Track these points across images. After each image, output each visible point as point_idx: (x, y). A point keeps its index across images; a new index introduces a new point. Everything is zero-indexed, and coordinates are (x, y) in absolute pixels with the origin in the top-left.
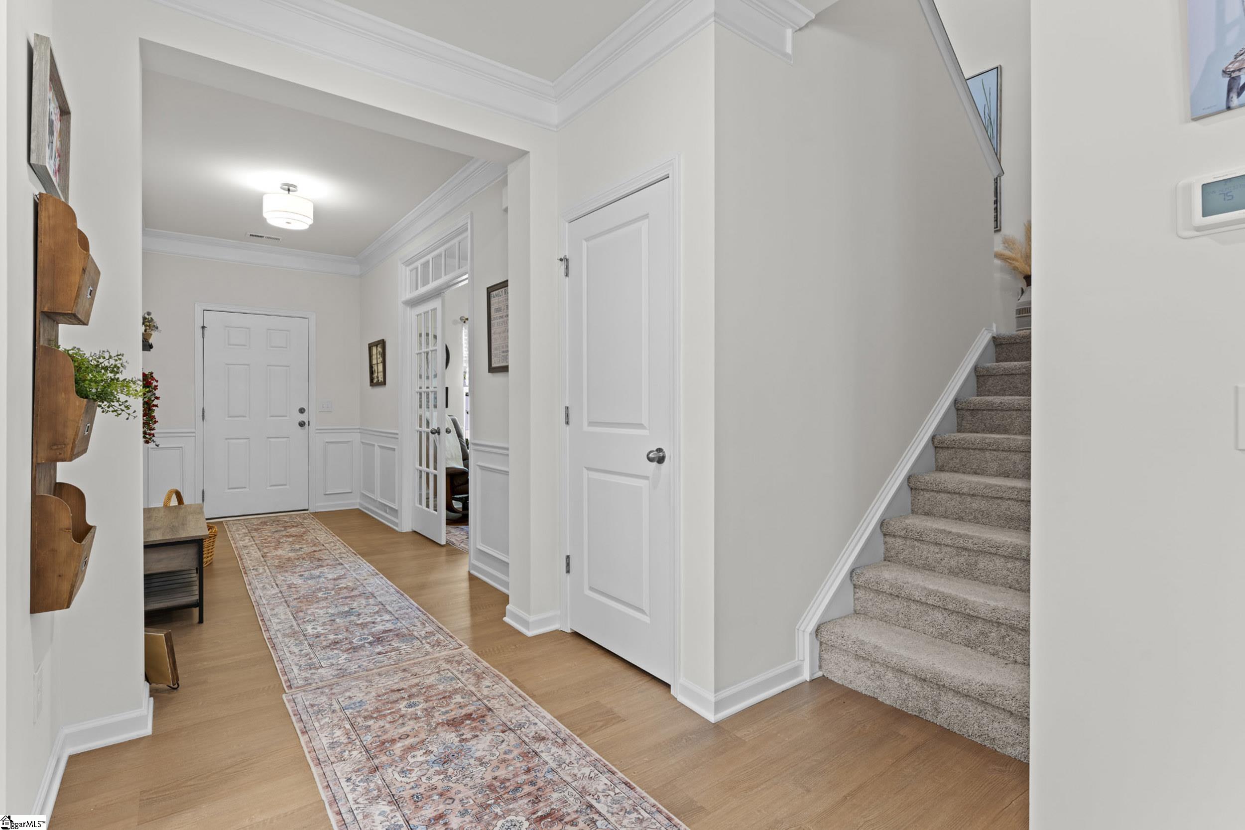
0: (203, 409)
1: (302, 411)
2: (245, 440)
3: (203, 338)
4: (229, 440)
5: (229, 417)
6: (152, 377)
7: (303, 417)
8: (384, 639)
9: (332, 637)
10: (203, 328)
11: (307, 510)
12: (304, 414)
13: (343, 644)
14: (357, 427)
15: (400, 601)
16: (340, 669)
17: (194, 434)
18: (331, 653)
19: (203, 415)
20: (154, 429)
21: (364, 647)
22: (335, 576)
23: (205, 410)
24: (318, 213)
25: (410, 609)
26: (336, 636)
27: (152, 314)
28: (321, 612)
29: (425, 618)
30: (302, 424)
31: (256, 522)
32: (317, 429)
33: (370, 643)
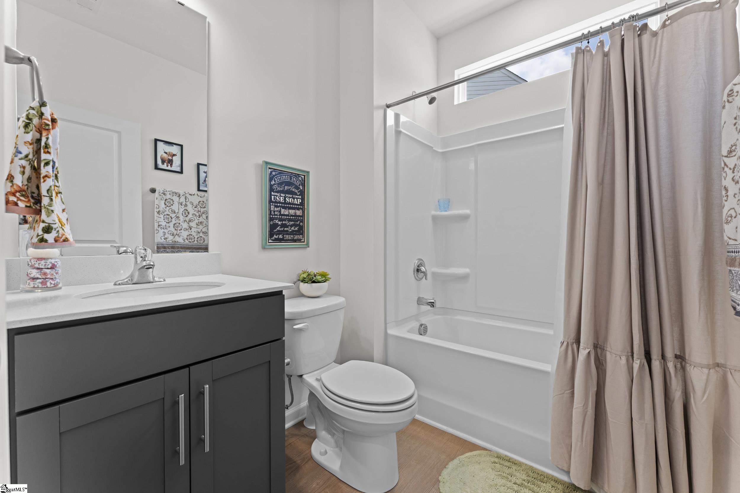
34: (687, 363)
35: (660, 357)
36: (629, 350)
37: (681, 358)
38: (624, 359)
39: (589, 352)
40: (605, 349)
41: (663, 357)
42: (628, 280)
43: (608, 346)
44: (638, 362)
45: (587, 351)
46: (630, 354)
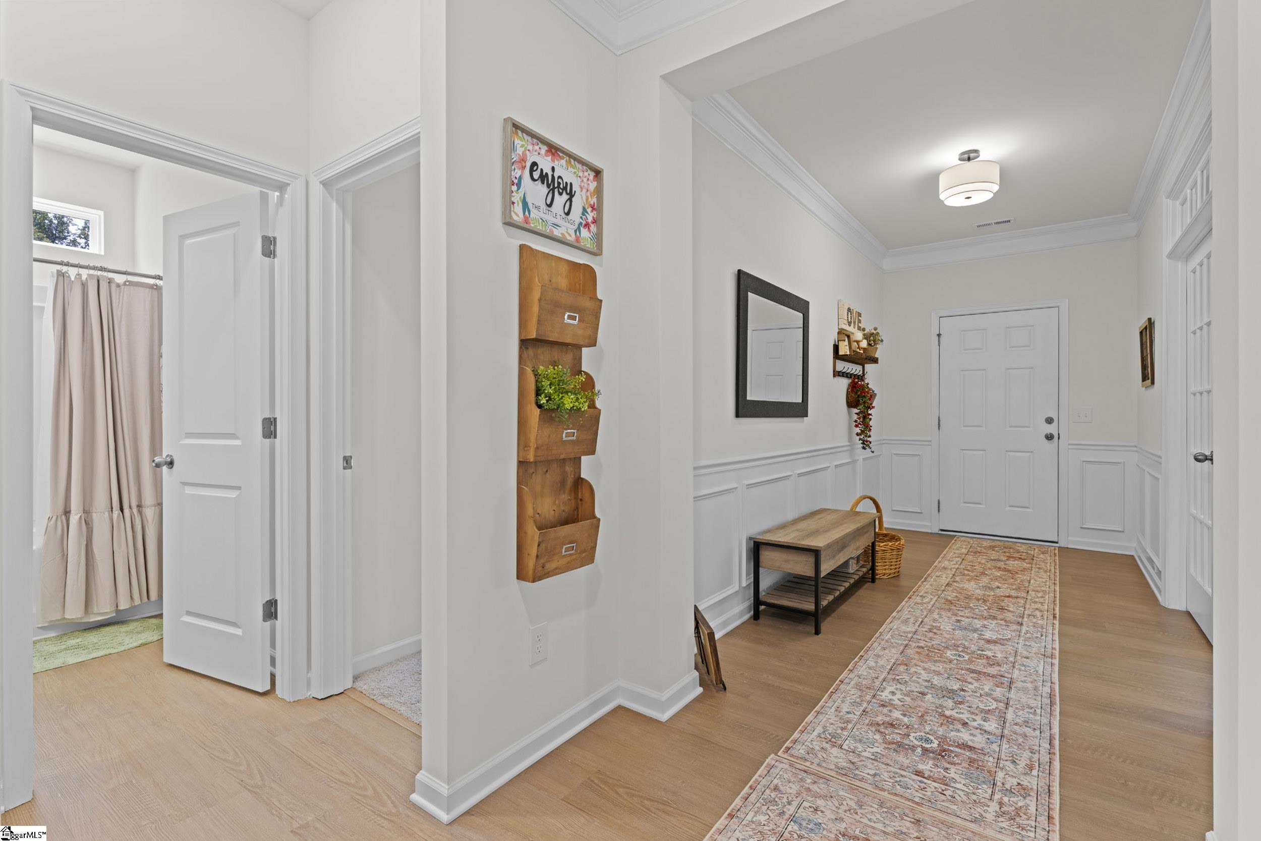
0: (939, 417)
1: (1049, 421)
2: (981, 452)
3: (939, 346)
4: (964, 451)
5: (964, 426)
6: (868, 387)
7: (1052, 429)
8: (949, 756)
9: (897, 714)
10: (939, 335)
11: (1057, 543)
12: (1052, 425)
13: (896, 731)
14: (1133, 444)
15: (1038, 711)
16: (853, 763)
17: (930, 443)
18: (870, 735)
19: (939, 424)
20: (870, 436)
21: (913, 751)
22: (994, 637)
23: (941, 419)
24: (1005, 176)
25: (1038, 732)
26: (902, 717)
27: (878, 329)
28: (924, 675)
29: (1045, 758)
30: (1049, 437)
31: (985, 544)
32: (1069, 444)
33: (925, 750)
34: (145, 507)
35: (129, 507)
36: (110, 507)
37: (139, 506)
38: (107, 514)
39: (81, 516)
40: (91, 511)
41: (130, 507)
42: (108, 461)
43: (94, 508)
44: (117, 512)
45: (79, 515)
46: (110, 510)
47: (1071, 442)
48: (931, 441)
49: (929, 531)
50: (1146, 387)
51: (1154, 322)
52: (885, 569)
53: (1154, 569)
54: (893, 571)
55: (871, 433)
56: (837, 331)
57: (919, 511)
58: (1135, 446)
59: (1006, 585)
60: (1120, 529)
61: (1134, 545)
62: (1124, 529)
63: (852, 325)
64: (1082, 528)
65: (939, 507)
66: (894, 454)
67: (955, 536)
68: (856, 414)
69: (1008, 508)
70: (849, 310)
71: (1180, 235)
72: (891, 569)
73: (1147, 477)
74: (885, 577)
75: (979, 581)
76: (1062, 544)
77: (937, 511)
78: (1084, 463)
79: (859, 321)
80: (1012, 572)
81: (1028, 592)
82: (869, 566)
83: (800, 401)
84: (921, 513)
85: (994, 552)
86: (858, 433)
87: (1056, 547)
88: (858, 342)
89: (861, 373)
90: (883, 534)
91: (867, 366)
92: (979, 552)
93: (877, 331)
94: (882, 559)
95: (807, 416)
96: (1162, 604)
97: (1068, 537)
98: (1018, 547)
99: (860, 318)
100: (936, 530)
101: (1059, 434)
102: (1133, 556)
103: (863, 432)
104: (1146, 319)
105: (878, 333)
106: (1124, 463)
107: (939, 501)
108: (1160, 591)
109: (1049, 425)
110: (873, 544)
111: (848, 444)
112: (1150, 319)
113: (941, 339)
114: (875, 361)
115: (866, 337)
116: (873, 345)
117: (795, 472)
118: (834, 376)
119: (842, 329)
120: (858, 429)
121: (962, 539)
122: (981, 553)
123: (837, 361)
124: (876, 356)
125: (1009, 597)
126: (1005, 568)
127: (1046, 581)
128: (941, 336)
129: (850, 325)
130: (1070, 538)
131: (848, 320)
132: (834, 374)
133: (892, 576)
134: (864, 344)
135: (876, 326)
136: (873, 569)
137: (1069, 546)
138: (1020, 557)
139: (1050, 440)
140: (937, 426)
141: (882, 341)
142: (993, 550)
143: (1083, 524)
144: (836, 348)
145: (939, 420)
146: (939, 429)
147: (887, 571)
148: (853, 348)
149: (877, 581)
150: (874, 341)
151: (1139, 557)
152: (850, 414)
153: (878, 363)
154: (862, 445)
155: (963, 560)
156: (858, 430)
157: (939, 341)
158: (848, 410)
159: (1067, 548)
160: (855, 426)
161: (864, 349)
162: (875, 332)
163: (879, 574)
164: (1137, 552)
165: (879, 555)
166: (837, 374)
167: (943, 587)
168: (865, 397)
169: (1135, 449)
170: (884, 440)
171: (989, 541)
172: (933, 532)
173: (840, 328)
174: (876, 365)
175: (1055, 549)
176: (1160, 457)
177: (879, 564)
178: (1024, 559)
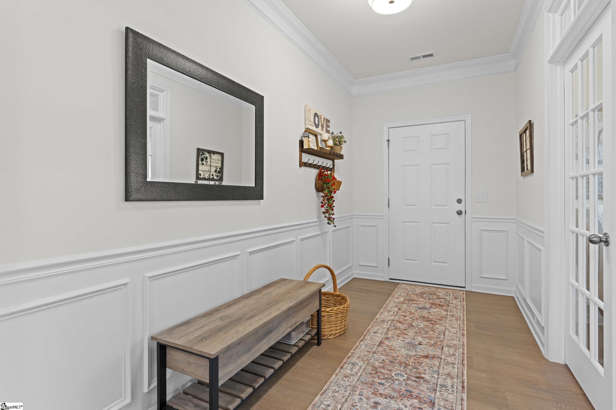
0: (389, 199)
1: (459, 201)
2: (416, 224)
3: (388, 148)
4: (405, 223)
5: (405, 205)
7: (461, 207)
10: (388, 141)
11: (464, 288)
12: (461, 204)
14: (513, 218)
19: (389, 204)
20: (333, 214)
27: (343, 133)
30: (459, 213)
32: (472, 218)
47: (474, 216)
48: (383, 216)
49: (383, 280)
50: (524, 176)
51: (533, 124)
52: (332, 331)
53: (534, 318)
54: (338, 331)
55: (334, 212)
56: (304, 129)
57: (376, 266)
58: (515, 219)
59: (426, 339)
60: (506, 278)
61: (514, 289)
62: (508, 278)
63: (320, 127)
64: (480, 277)
65: (389, 263)
66: (360, 225)
67: (399, 283)
68: (322, 197)
69: (433, 263)
70: (316, 115)
71: (559, 42)
72: (337, 330)
73: (527, 245)
74: (332, 337)
75: (406, 336)
76: (467, 289)
77: (388, 265)
78: (482, 231)
79: (328, 126)
80: (432, 322)
81: (443, 348)
82: (315, 331)
83: (252, 184)
84: (377, 267)
85: (422, 299)
86: (324, 212)
87: (464, 291)
88: (325, 141)
89: (331, 167)
90: (337, 295)
91: (336, 161)
92: (412, 300)
93: (342, 135)
94: (329, 322)
95: (263, 199)
96: (546, 356)
97: (472, 284)
98: (439, 292)
99: (328, 123)
100: (387, 279)
101: (465, 211)
102: (513, 297)
103: (327, 212)
104: (528, 121)
105: (342, 136)
106: (507, 230)
107: (389, 258)
108: (543, 345)
109: (459, 204)
110: (319, 312)
111: (317, 220)
112: (530, 121)
113: (390, 143)
114: (341, 157)
115: (334, 139)
116: (338, 144)
117: (299, 237)
118: (300, 166)
119: (308, 129)
120: (324, 208)
121: (403, 286)
122: (414, 301)
123: (303, 153)
124: (342, 153)
125: (426, 357)
126: (428, 318)
127: (457, 331)
128: (390, 141)
129: (317, 126)
130: (473, 285)
131: (315, 122)
132: (300, 165)
133: (338, 335)
134: (330, 143)
135: (341, 131)
136: (318, 334)
137: (472, 291)
138: (440, 303)
139: (460, 215)
140: (387, 205)
141: (345, 142)
142: (422, 297)
143: (481, 275)
144: (301, 143)
145: (389, 201)
146: (389, 207)
147: (333, 332)
148: (320, 146)
149: (323, 342)
150: (340, 143)
151: (517, 298)
152: (318, 196)
153: (343, 159)
154: (327, 221)
155: (399, 309)
156: (323, 210)
157: (388, 145)
158: (317, 194)
159: (471, 291)
160: (321, 206)
161: (331, 147)
162: (341, 135)
163: (327, 335)
164: (516, 294)
165: (324, 319)
166: (303, 164)
167: (376, 347)
168: (328, 183)
169: (514, 221)
170: (353, 215)
171: (420, 288)
172: (385, 280)
173: (306, 127)
174: (342, 160)
175: (463, 293)
176: (543, 232)
177: (326, 327)
178: (442, 306)
